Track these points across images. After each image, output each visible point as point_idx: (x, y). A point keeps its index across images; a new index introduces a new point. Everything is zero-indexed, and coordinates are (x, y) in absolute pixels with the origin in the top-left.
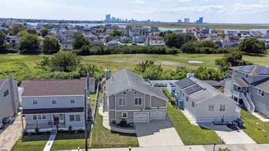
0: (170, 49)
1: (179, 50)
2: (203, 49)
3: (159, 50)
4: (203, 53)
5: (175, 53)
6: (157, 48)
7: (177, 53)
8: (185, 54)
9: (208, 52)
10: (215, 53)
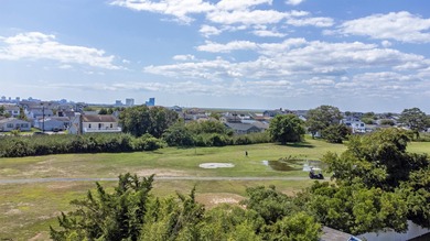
0: (139, 140)
1: (160, 142)
2: (206, 137)
3: (114, 142)
4: (208, 145)
5: (152, 147)
6: (107, 140)
7: (158, 147)
8: (174, 149)
9: (217, 143)
10: (231, 144)
